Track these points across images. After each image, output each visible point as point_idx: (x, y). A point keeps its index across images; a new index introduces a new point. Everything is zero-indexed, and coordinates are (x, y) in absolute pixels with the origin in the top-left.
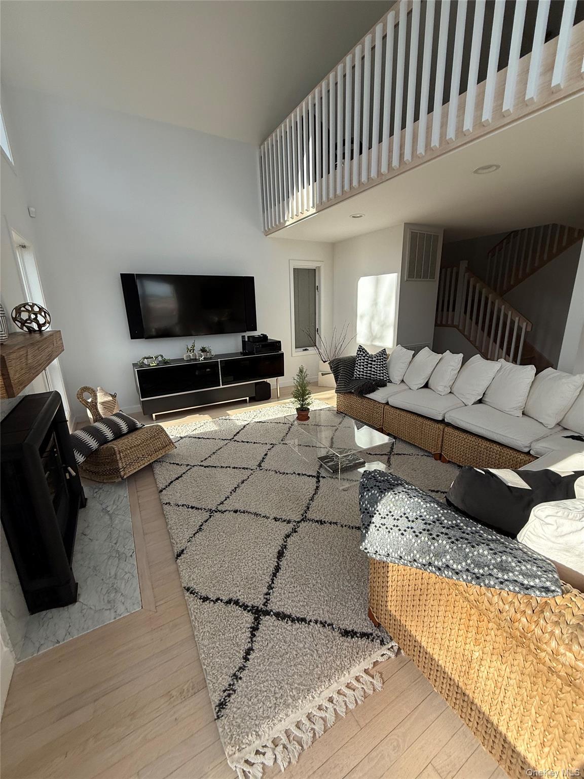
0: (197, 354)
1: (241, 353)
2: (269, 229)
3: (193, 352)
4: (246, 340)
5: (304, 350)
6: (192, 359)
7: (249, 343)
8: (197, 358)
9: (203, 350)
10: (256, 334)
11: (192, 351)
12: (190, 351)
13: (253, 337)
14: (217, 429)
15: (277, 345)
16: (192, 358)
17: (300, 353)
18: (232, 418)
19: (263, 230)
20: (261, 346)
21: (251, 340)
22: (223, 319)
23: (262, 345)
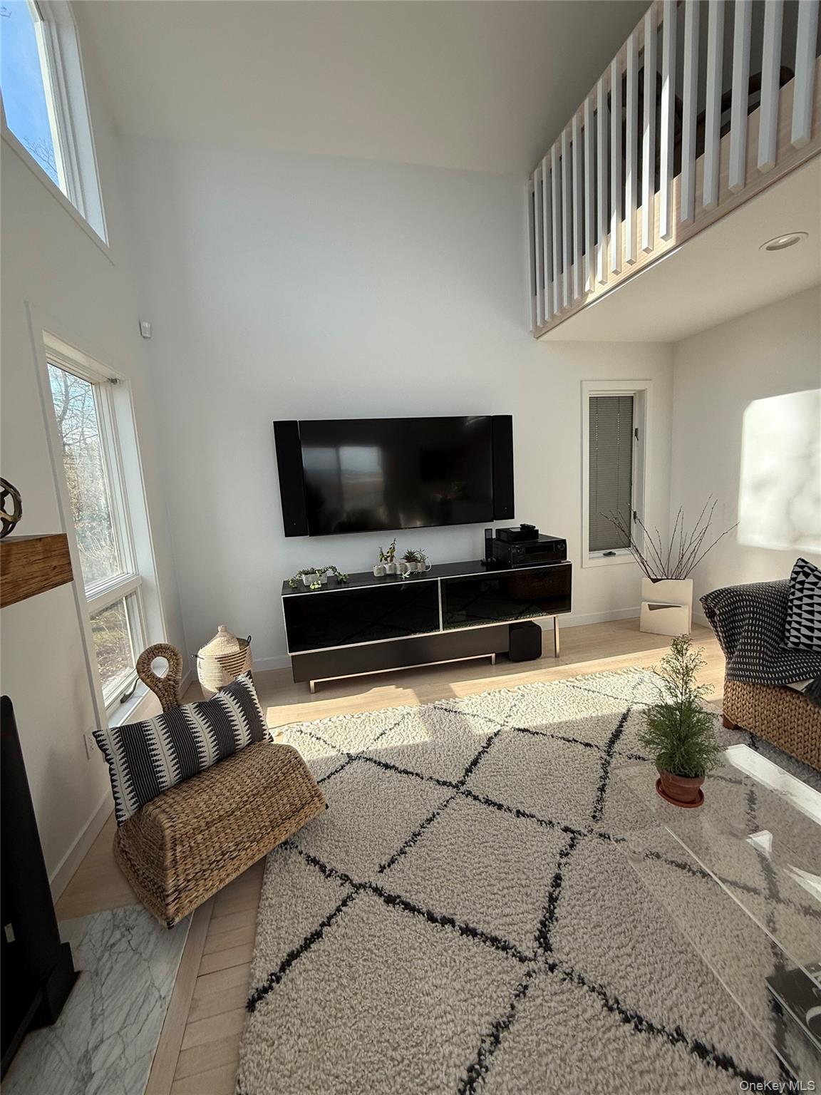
0: (398, 565)
1: (483, 563)
2: (544, 322)
3: (391, 560)
4: (494, 536)
5: (605, 555)
6: (389, 575)
7: (499, 543)
8: (398, 573)
9: (410, 558)
10: (514, 524)
11: (389, 559)
12: (386, 559)
13: (507, 531)
14: (427, 739)
15: (557, 548)
16: (388, 572)
17: (599, 560)
18: (461, 707)
19: (531, 329)
20: (523, 549)
21: (504, 537)
22: (449, 497)
23: (527, 549)
